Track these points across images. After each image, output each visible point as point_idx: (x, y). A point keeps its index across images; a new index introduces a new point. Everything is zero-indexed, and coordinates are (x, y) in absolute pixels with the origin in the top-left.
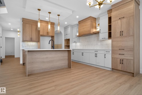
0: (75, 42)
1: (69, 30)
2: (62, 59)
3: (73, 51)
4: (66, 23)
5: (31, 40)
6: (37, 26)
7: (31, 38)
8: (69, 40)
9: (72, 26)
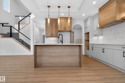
0: (96, 35)
1: (89, 22)
2: (71, 56)
3: (93, 46)
4: (84, 15)
5: (52, 36)
6: (57, 23)
7: (52, 34)
8: (88, 33)
9: (93, 18)
